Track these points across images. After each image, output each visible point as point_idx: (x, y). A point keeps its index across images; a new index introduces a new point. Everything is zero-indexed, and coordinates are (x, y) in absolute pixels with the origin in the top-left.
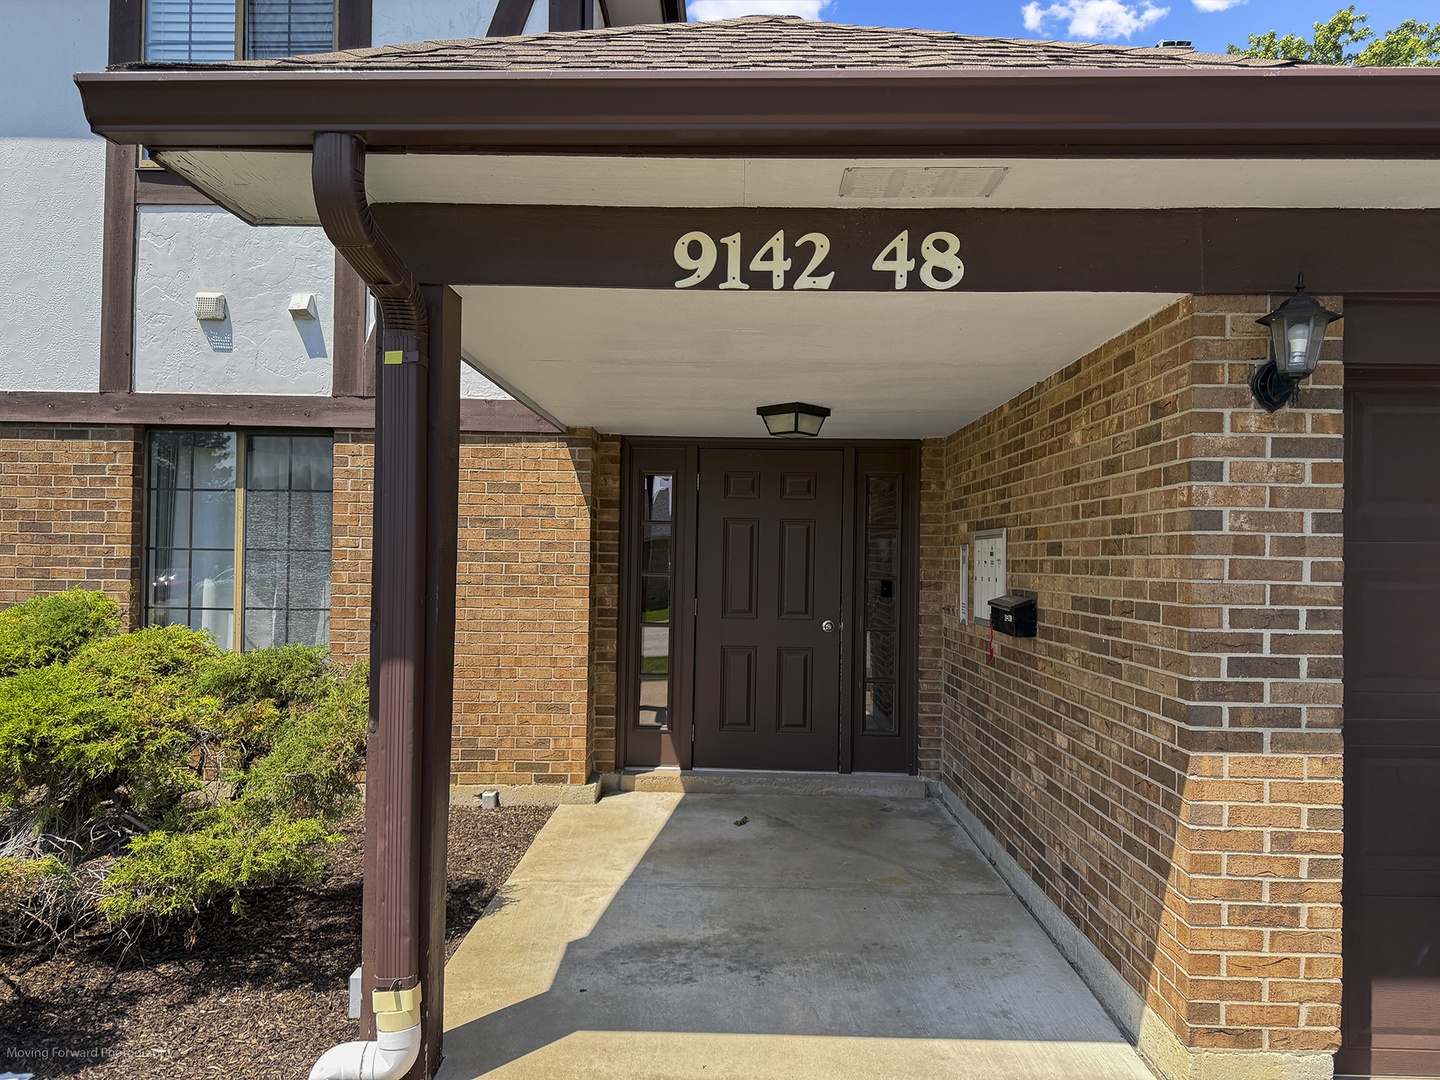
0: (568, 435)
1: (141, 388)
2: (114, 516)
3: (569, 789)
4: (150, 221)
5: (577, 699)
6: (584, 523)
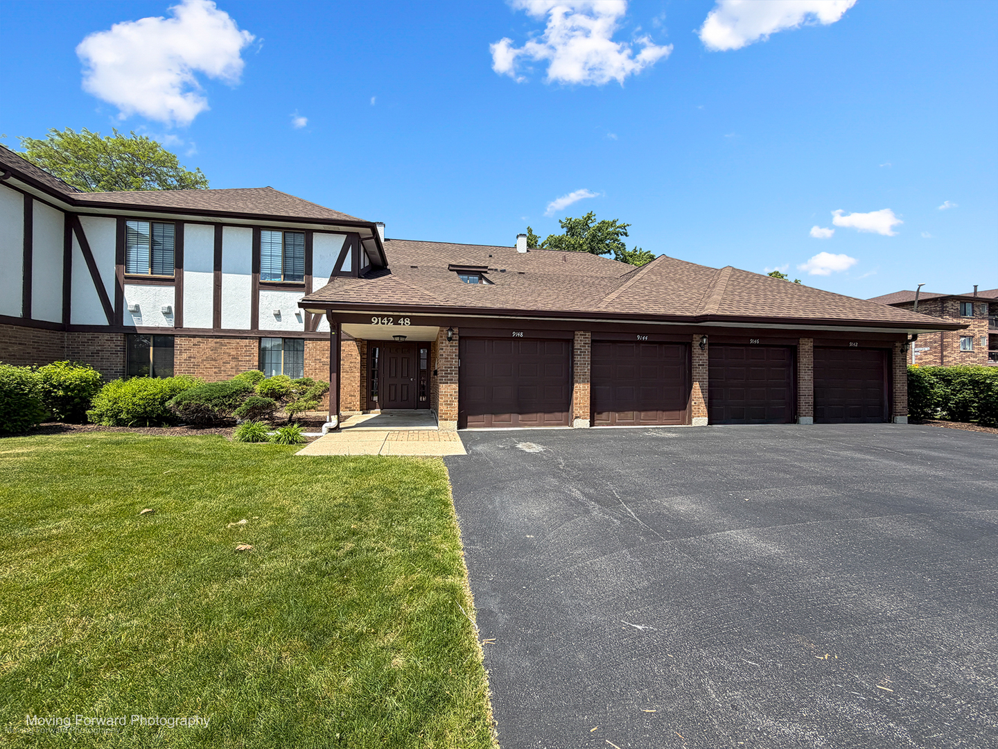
0: (355, 340)
1: (260, 329)
2: (254, 356)
3: (356, 412)
4: (262, 293)
5: (358, 394)
6: (359, 358)
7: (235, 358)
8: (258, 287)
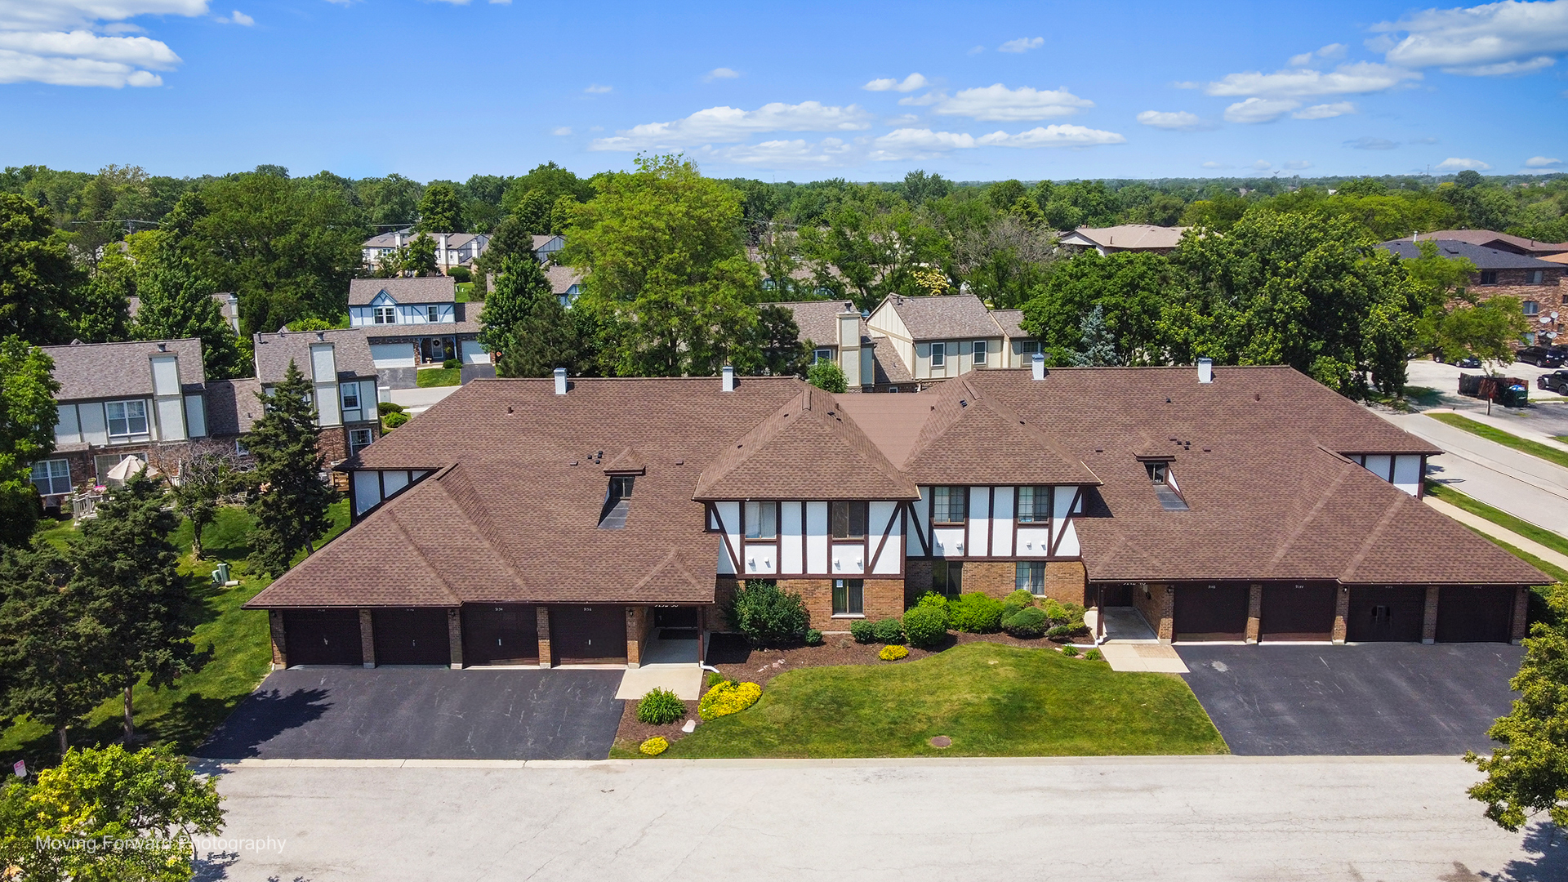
1: (1017, 555)
2: (1013, 574)
4: (1019, 531)
7: (1001, 575)
8: (1017, 526)
